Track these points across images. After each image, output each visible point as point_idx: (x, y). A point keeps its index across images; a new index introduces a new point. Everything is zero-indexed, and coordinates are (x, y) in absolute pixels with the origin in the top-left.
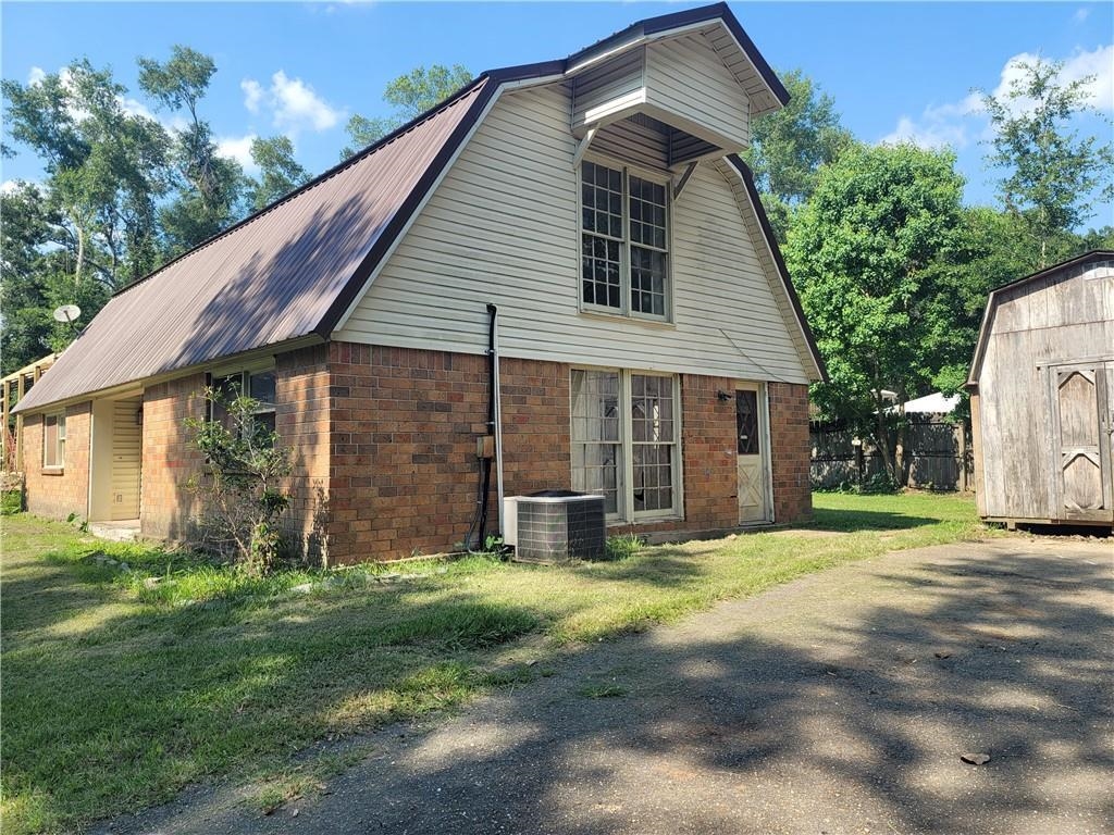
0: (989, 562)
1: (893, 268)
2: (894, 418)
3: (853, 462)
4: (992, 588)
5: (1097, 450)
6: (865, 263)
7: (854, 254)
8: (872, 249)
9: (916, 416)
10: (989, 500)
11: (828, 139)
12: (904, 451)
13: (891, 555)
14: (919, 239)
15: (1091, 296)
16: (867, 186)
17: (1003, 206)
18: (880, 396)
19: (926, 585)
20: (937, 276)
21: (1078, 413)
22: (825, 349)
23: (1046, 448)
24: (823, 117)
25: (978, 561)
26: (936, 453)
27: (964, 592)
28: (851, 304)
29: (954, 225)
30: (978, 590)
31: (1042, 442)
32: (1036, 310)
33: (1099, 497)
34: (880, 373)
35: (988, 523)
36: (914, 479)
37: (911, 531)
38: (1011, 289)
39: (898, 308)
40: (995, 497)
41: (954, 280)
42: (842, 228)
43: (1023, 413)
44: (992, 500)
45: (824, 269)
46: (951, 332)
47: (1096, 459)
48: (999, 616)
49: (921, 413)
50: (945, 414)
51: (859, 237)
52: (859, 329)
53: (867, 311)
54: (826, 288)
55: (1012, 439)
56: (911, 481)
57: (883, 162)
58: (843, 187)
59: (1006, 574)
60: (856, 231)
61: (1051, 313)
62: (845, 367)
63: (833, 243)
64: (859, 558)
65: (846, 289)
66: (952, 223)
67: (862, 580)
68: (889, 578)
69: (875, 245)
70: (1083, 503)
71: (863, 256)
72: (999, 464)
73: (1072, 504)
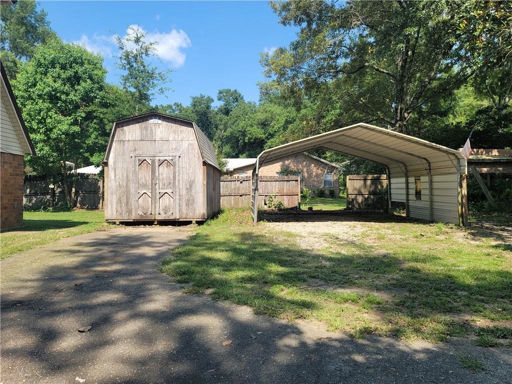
0: (106, 239)
1: (73, 103)
2: (72, 175)
3: (49, 196)
4: (105, 250)
5: (150, 191)
6: (60, 99)
7: (53, 93)
8: (63, 93)
9: (82, 175)
10: (110, 213)
11: (44, 32)
12: (76, 191)
13: (63, 240)
14: (86, 92)
15: (151, 130)
16: (61, 61)
17: (122, 87)
18: (65, 164)
19: (77, 253)
20: (94, 112)
21: (145, 176)
22: (36, 139)
23: (132, 191)
24: (41, 19)
25: (102, 240)
26: (90, 192)
27: (94, 254)
28: (51, 118)
29: (102, 90)
30: (100, 252)
31: (131, 188)
32: (131, 132)
33: (150, 210)
34: (66, 154)
35: (109, 222)
36: (80, 204)
37: (74, 228)
38: (122, 122)
39: (75, 123)
40: (112, 211)
41: (101, 114)
42: (48, 78)
43: (125, 175)
44: (111, 212)
45: (37, 97)
46: (99, 138)
47: (150, 195)
48: (106, 262)
49: (84, 174)
50: (95, 175)
51: (56, 85)
52: (55, 131)
53: (59, 122)
54: (37, 107)
55: (120, 186)
56: (78, 205)
57: (70, 52)
58: (50, 58)
59: (112, 244)
60: (55, 81)
61: (137, 135)
62: (47, 148)
63: (43, 85)
64: (45, 244)
65: (49, 110)
66: (101, 88)
67: (44, 254)
68: (59, 251)
69: (65, 90)
70: (144, 212)
71: (58, 95)
72: (114, 196)
73: (141, 213)
